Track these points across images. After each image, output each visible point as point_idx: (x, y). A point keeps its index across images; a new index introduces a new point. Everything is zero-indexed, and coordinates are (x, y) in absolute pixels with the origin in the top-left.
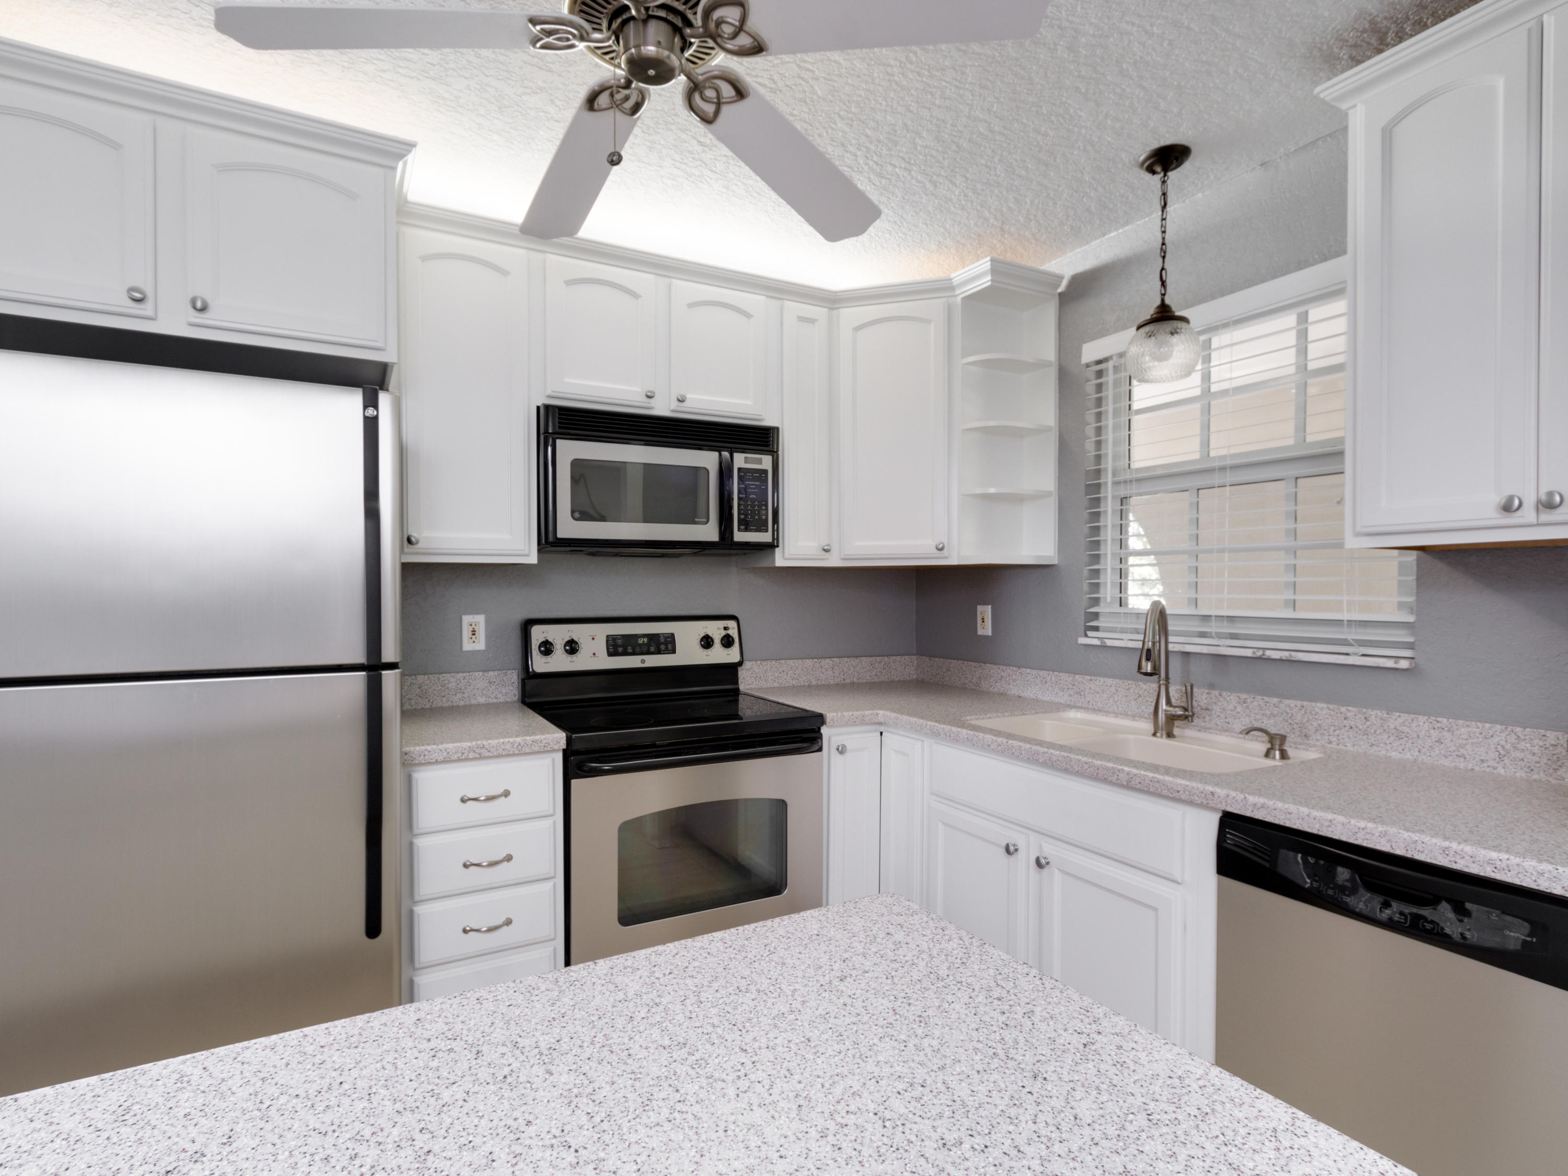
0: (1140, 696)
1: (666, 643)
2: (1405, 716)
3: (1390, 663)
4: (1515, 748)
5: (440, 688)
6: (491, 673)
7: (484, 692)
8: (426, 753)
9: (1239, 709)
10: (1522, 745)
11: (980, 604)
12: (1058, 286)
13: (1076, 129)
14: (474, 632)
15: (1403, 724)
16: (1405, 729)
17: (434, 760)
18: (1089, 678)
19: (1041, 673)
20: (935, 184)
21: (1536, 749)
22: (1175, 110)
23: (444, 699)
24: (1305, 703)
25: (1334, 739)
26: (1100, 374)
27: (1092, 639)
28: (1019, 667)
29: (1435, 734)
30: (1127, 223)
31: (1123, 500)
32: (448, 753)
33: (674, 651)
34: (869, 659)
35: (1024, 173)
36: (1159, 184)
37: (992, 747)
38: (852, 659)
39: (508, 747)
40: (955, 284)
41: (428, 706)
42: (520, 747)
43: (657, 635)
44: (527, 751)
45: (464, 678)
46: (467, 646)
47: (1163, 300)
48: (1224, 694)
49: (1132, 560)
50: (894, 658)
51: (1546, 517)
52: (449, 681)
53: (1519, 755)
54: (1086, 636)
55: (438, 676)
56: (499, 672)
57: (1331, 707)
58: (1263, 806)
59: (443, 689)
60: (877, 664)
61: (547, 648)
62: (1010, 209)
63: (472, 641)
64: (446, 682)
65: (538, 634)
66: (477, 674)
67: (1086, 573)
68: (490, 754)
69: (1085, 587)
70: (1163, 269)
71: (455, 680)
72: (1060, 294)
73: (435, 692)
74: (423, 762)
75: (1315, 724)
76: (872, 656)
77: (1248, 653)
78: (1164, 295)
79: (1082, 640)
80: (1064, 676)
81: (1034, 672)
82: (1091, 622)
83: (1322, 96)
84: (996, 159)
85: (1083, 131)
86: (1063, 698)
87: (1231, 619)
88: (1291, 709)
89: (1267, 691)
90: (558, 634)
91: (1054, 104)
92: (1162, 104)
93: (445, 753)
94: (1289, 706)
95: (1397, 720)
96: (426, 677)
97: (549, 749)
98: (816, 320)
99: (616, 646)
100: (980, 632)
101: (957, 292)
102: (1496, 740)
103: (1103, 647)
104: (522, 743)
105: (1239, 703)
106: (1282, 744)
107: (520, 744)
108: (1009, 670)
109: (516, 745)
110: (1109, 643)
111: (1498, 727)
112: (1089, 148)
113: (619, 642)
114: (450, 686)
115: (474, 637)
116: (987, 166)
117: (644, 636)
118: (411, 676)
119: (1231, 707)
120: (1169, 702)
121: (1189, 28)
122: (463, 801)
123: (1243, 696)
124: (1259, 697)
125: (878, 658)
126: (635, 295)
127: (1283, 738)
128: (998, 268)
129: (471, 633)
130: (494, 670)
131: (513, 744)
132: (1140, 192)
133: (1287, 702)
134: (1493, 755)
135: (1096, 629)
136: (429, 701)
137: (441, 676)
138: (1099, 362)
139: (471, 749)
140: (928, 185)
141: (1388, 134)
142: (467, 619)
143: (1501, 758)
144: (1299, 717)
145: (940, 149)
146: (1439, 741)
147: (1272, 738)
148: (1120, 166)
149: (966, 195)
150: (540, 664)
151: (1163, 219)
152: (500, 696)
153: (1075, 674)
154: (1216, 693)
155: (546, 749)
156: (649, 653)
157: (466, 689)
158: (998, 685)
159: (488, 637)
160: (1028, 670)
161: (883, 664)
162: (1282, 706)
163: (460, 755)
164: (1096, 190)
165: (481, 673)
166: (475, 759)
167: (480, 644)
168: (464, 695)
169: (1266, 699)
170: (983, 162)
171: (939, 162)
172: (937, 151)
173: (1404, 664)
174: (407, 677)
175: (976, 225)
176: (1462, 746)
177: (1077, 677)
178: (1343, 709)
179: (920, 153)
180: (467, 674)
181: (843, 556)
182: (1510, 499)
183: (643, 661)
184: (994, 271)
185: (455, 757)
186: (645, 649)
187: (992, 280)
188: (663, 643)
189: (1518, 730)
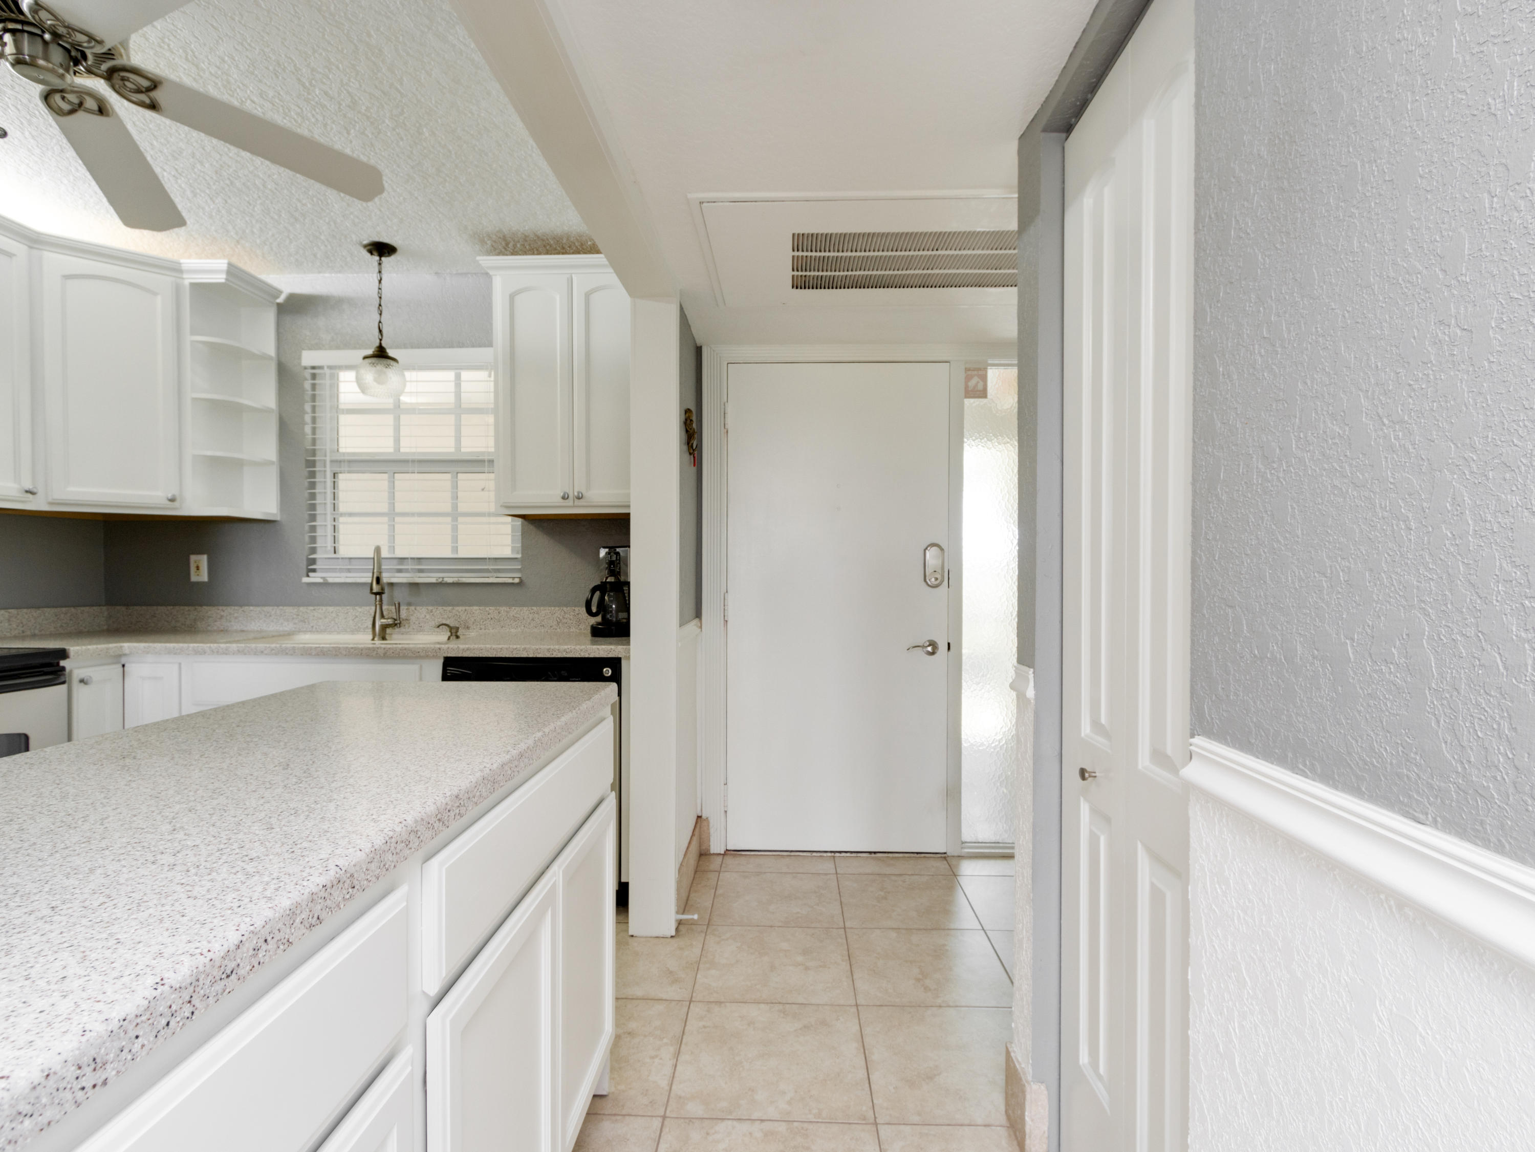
0: (357, 617)
2: (517, 609)
3: (510, 581)
4: (564, 618)
9: (428, 617)
10: (567, 616)
11: (193, 554)
12: (278, 297)
13: (328, 211)
15: (517, 613)
16: (518, 616)
18: (312, 608)
19: (266, 609)
20: (195, 195)
21: (571, 617)
22: (395, 228)
24: (467, 608)
25: (483, 627)
26: (314, 376)
27: (315, 578)
28: (241, 606)
29: (531, 616)
30: (340, 272)
31: (334, 475)
34: (53, 610)
35: (276, 217)
36: (376, 264)
37: (265, 652)
38: (33, 610)
40: (183, 268)
47: (381, 344)
48: (418, 608)
49: (341, 519)
50: (82, 608)
51: (577, 502)
53: (565, 621)
54: (308, 576)
57: (481, 608)
58: (468, 649)
60: (62, 616)
62: (253, 232)
67: (307, 528)
69: (307, 539)
70: (380, 322)
72: (278, 304)
75: (473, 620)
76: (56, 607)
77: (433, 580)
78: (381, 340)
79: (305, 580)
80: (289, 610)
81: (258, 609)
82: (311, 566)
83: (480, 262)
84: (259, 202)
85: (332, 214)
86: (288, 627)
87: (420, 560)
88: (459, 612)
89: (445, 603)
91: (319, 193)
92: (389, 222)
94: (458, 611)
95: (514, 611)
98: (14, 255)
100: (194, 578)
101: (185, 276)
102: (556, 615)
103: (326, 584)
105: (428, 613)
106: (457, 632)
108: (229, 610)
110: (330, 580)
111: (557, 608)
112: (332, 223)
116: (248, 202)
119: (423, 616)
120: (382, 616)
121: (417, 198)
123: (430, 608)
124: (440, 608)
125: (64, 609)
127: (457, 629)
128: (232, 270)
132: (356, 259)
133: (457, 608)
134: (555, 623)
135: (314, 571)
138: (313, 368)
140: (188, 193)
141: (512, 297)
143: (558, 623)
144: (464, 617)
145: (215, 178)
146: (533, 620)
147: (451, 628)
148: (349, 240)
149: (219, 211)
151: (380, 289)
153: (299, 606)
154: (412, 608)
158: (218, 623)
160: (252, 608)
161: (69, 615)
162: (454, 611)
164: (326, 246)
169: (445, 608)
170: (247, 199)
171: (209, 184)
172: (212, 178)
173: (517, 581)
175: (216, 231)
176: (543, 621)
177: (301, 609)
178: (487, 609)
179: (195, 173)
181: (50, 500)
182: (564, 494)
184: (229, 272)
187: (226, 279)
189: (565, 608)
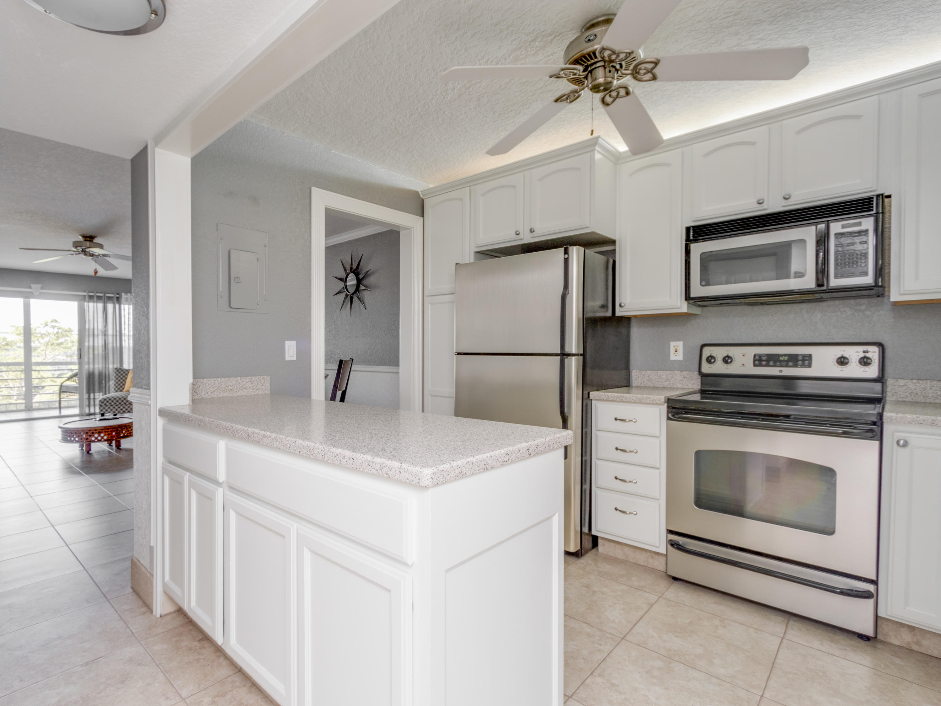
1: (803, 360)
5: (658, 377)
6: (685, 373)
7: (681, 382)
8: (600, 395)
14: (676, 351)
17: (602, 399)
23: (660, 383)
32: (608, 397)
33: (810, 366)
39: (634, 398)
41: (652, 386)
42: (640, 400)
43: (797, 355)
44: (644, 402)
45: (670, 374)
46: (673, 357)
52: (662, 374)
55: (657, 371)
56: (689, 372)
59: (660, 378)
61: (711, 359)
63: (675, 355)
64: (661, 375)
65: (707, 352)
66: (677, 372)
68: (626, 400)
71: (665, 374)
73: (656, 379)
74: (598, 399)
90: (719, 353)
93: (607, 397)
96: (651, 371)
97: (654, 402)
99: (759, 361)
104: (641, 398)
107: (640, 398)
109: (638, 398)
113: (764, 358)
114: (663, 377)
115: (676, 353)
117: (785, 355)
118: (644, 370)
122: (616, 419)
126: (753, 144)
129: (675, 351)
130: (686, 371)
131: (637, 397)
136: (652, 383)
137: (659, 372)
139: (618, 397)
142: (673, 344)
150: (707, 368)
152: (690, 385)
155: (653, 402)
156: (787, 366)
157: (671, 379)
159: (684, 354)
163: (613, 398)
165: (679, 372)
166: (619, 402)
167: (680, 357)
168: (670, 383)
174: (642, 371)
180: (672, 372)
183: (781, 371)
185: (611, 399)
186: (784, 364)
188: (800, 360)
